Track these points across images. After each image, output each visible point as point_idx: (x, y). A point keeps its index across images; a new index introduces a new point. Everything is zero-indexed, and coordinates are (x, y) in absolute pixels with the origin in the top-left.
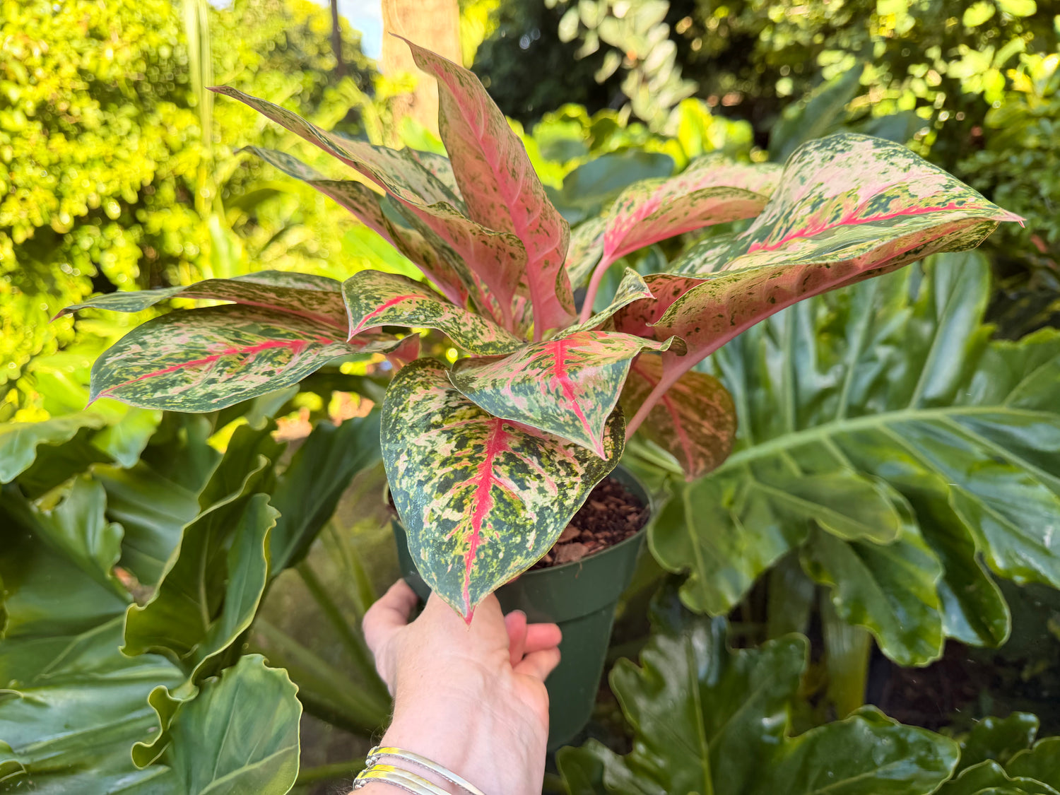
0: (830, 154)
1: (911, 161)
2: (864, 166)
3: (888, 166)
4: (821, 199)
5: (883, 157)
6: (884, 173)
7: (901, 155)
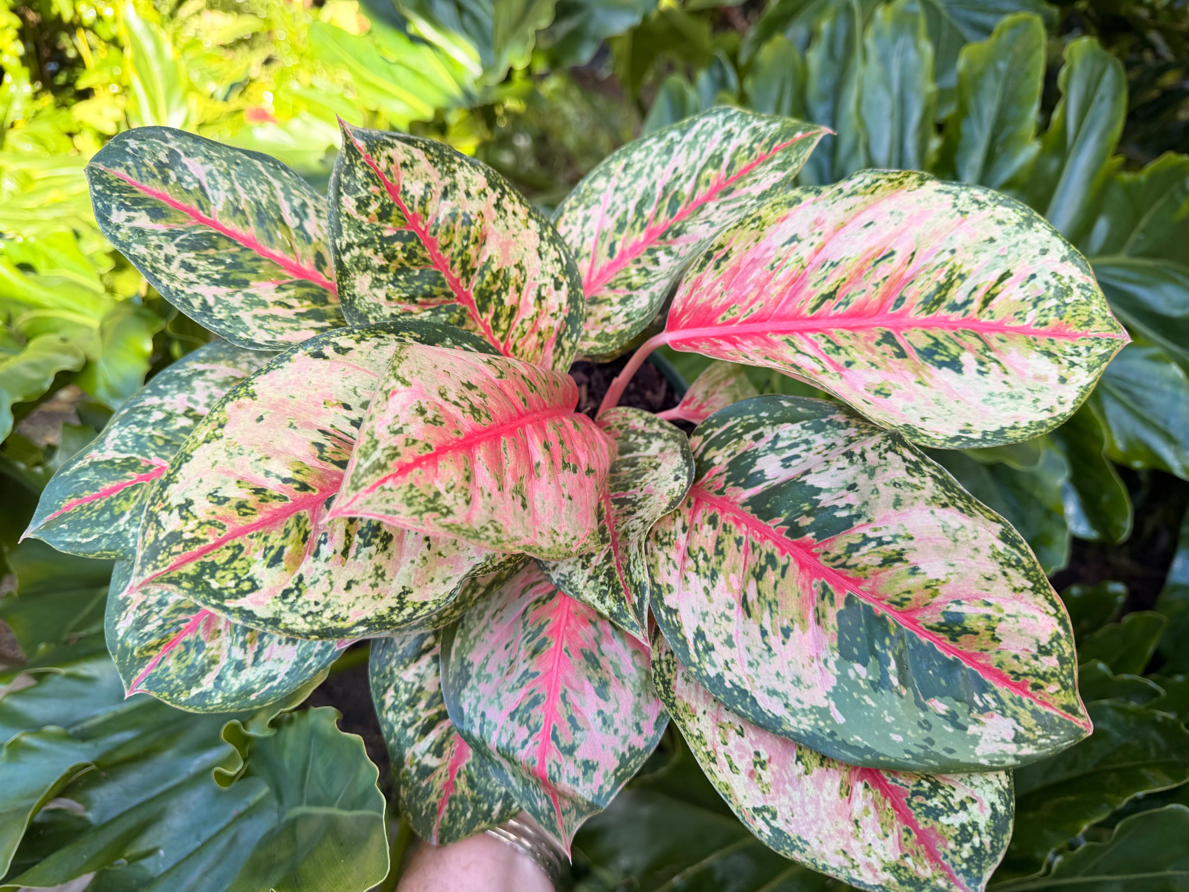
0: (945, 500)
1: (1030, 585)
2: (972, 553)
3: (999, 573)
4: (899, 557)
5: (1001, 560)
6: (989, 579)
7: (1023, 572)
